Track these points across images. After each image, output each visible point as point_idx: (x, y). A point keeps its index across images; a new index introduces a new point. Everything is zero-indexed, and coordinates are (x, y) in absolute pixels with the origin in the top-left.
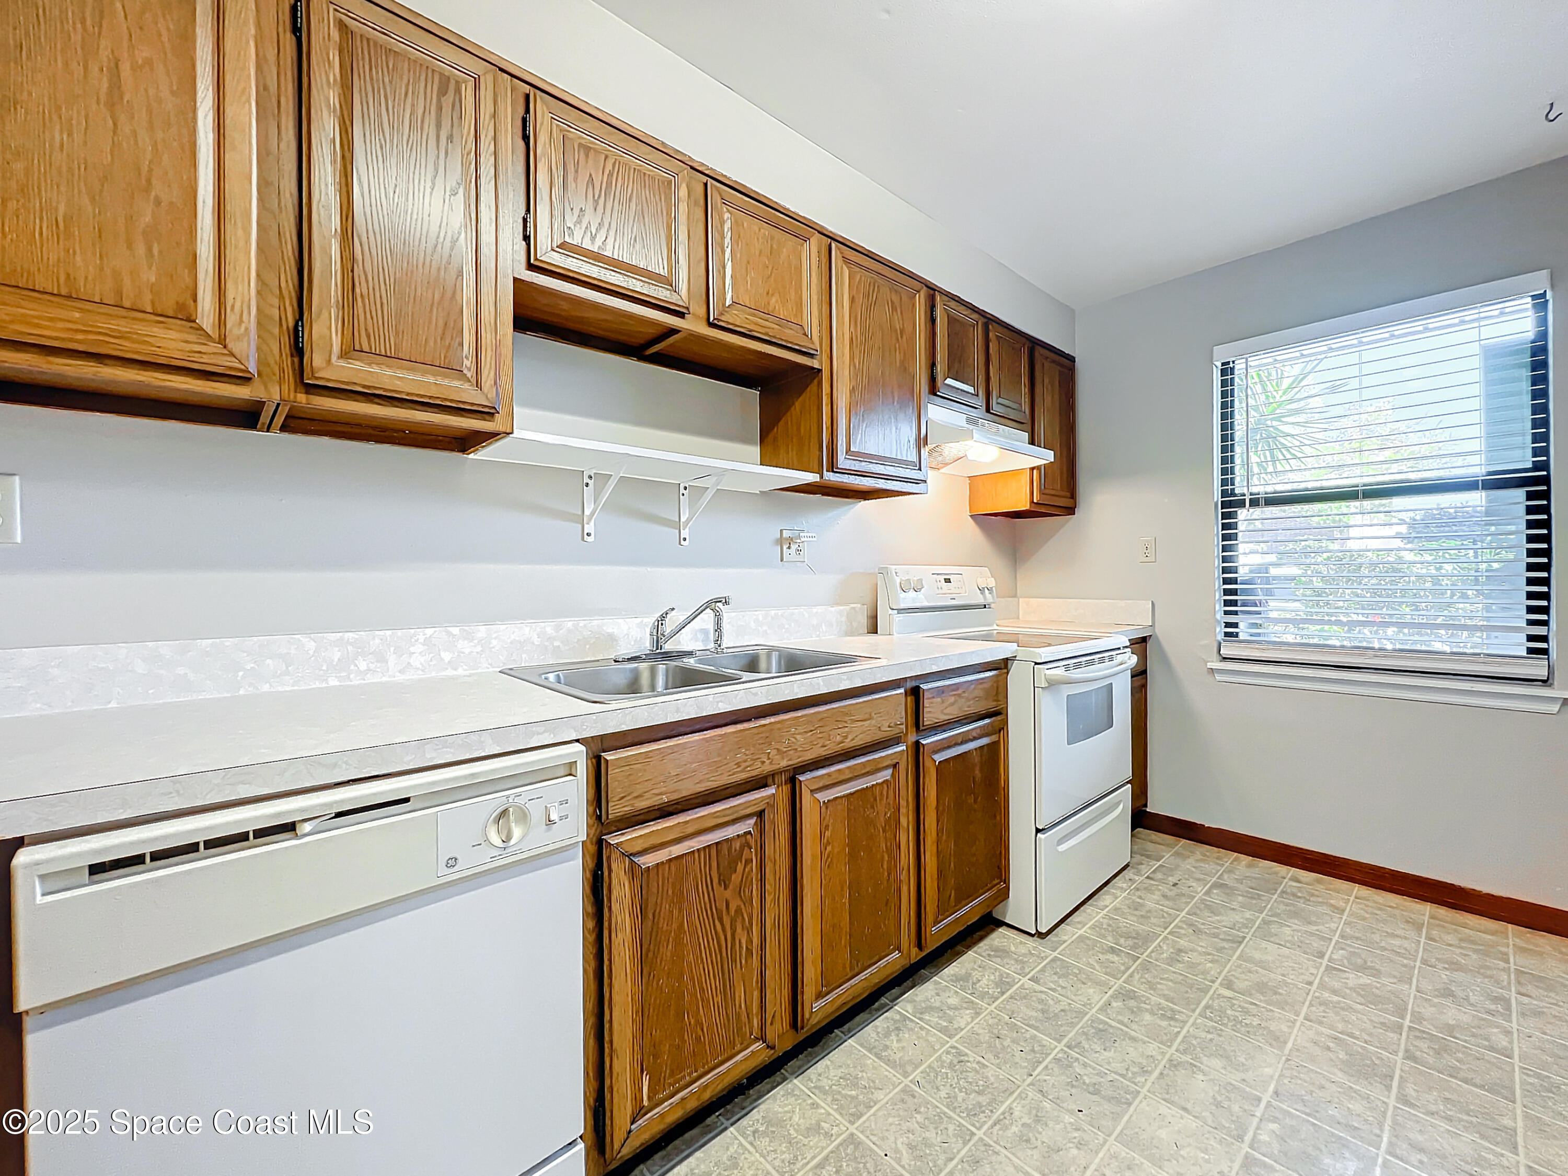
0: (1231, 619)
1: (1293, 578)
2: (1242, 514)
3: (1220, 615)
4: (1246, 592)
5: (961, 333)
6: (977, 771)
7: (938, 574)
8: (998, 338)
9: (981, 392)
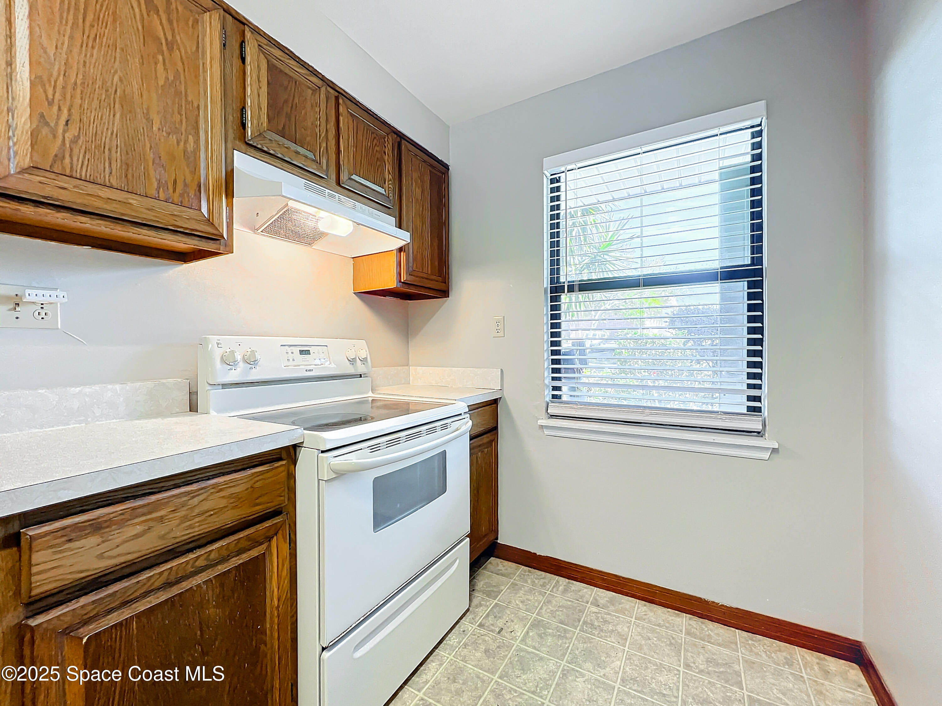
0: (557, 384)
1: (613, 350)
2: (565, 298)
3: (548, 381)
4: (567, 361)
5: (291, 89)
6: (210, 610)
7: (291, 346)
8: (352, 116)
9: (325, 161)
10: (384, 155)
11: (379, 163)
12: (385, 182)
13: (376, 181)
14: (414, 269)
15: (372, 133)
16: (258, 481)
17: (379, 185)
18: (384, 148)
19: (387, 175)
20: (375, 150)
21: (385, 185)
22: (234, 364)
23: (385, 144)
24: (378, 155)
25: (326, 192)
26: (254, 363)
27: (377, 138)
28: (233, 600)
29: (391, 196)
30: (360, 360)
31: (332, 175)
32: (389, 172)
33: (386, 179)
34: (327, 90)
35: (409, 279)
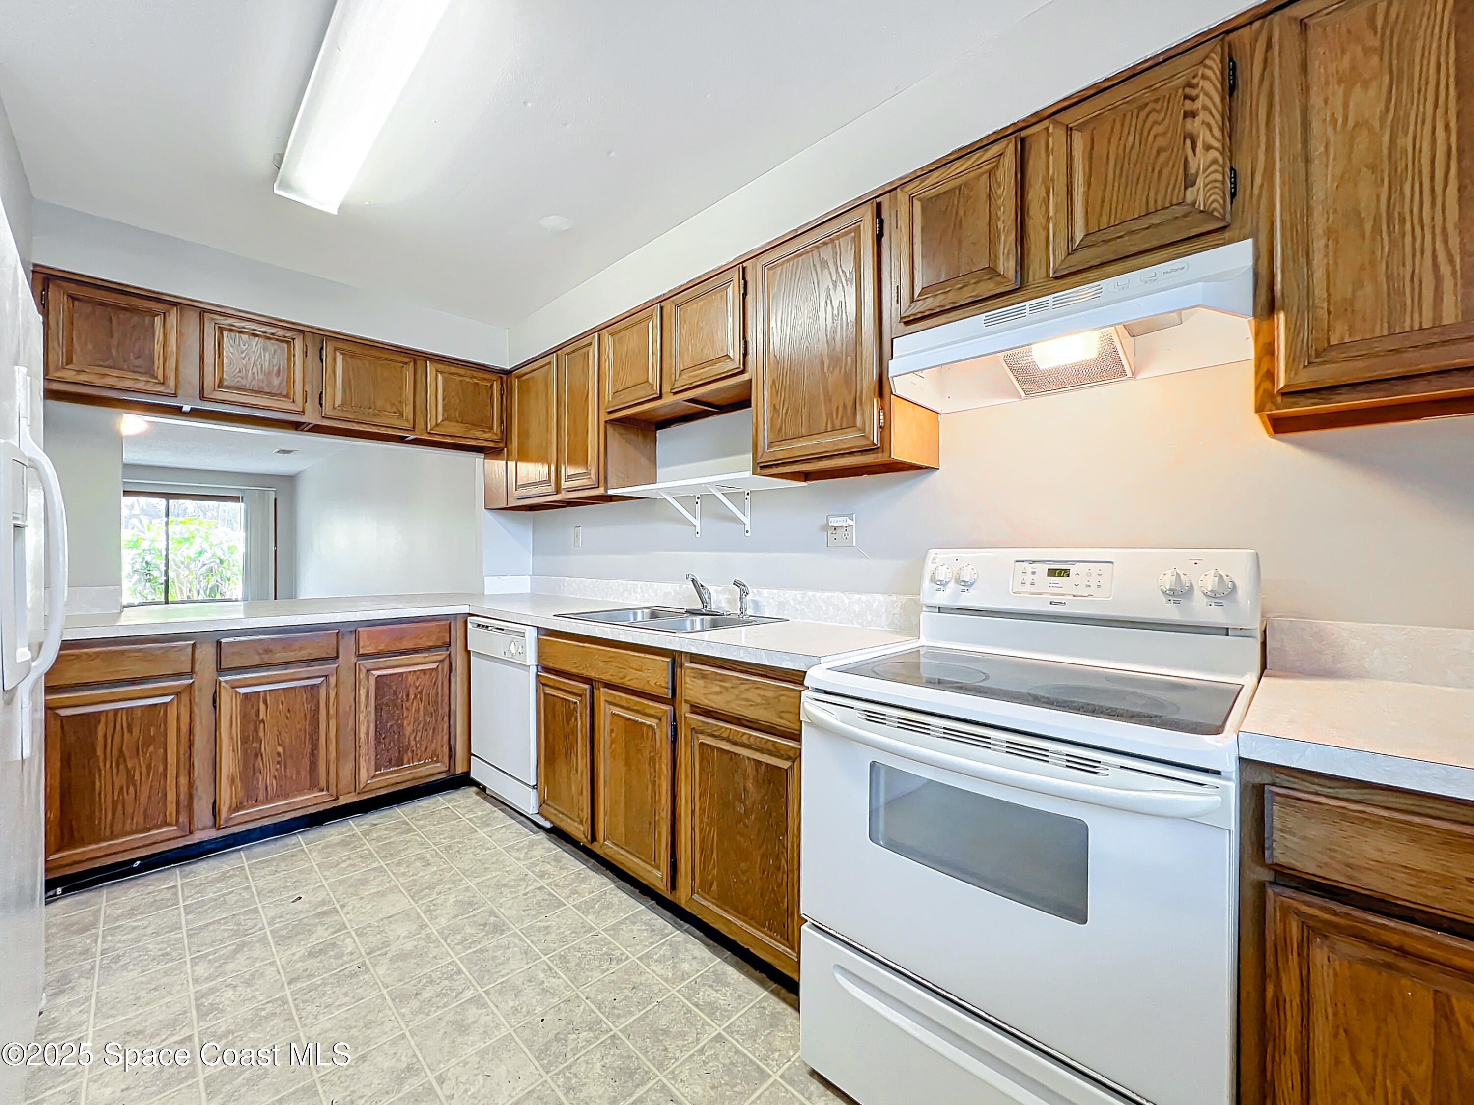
5: (953, 205)
6: (750, 785)
7: (1034, 562)
8: (1080, 128)
9: (1012, 263)
10: (1189, 120)
11: (1163, 157)
12: (1189, 182)
13: (1156, 201)
14: (1333, 342)
15: (1141, 108)
16: (783, 695)
17: (1167, 205)
18: (1188, 106)
19: (1199, 161)
20: (1151, 138)
21: (1190, 189)
22: (942, 584)
23: (1194, 92)
24: (1162, 142)
25: (1027, 307)
26: (967, 585)
27: (1158, 106)
28: (763, 791)
29: (1215, 201)
30: (1205, 594)
31: (1036, 271)
32: (1208, 148)
33: (1197, 173)
34: (1023, 140)
35: (1306, 378)
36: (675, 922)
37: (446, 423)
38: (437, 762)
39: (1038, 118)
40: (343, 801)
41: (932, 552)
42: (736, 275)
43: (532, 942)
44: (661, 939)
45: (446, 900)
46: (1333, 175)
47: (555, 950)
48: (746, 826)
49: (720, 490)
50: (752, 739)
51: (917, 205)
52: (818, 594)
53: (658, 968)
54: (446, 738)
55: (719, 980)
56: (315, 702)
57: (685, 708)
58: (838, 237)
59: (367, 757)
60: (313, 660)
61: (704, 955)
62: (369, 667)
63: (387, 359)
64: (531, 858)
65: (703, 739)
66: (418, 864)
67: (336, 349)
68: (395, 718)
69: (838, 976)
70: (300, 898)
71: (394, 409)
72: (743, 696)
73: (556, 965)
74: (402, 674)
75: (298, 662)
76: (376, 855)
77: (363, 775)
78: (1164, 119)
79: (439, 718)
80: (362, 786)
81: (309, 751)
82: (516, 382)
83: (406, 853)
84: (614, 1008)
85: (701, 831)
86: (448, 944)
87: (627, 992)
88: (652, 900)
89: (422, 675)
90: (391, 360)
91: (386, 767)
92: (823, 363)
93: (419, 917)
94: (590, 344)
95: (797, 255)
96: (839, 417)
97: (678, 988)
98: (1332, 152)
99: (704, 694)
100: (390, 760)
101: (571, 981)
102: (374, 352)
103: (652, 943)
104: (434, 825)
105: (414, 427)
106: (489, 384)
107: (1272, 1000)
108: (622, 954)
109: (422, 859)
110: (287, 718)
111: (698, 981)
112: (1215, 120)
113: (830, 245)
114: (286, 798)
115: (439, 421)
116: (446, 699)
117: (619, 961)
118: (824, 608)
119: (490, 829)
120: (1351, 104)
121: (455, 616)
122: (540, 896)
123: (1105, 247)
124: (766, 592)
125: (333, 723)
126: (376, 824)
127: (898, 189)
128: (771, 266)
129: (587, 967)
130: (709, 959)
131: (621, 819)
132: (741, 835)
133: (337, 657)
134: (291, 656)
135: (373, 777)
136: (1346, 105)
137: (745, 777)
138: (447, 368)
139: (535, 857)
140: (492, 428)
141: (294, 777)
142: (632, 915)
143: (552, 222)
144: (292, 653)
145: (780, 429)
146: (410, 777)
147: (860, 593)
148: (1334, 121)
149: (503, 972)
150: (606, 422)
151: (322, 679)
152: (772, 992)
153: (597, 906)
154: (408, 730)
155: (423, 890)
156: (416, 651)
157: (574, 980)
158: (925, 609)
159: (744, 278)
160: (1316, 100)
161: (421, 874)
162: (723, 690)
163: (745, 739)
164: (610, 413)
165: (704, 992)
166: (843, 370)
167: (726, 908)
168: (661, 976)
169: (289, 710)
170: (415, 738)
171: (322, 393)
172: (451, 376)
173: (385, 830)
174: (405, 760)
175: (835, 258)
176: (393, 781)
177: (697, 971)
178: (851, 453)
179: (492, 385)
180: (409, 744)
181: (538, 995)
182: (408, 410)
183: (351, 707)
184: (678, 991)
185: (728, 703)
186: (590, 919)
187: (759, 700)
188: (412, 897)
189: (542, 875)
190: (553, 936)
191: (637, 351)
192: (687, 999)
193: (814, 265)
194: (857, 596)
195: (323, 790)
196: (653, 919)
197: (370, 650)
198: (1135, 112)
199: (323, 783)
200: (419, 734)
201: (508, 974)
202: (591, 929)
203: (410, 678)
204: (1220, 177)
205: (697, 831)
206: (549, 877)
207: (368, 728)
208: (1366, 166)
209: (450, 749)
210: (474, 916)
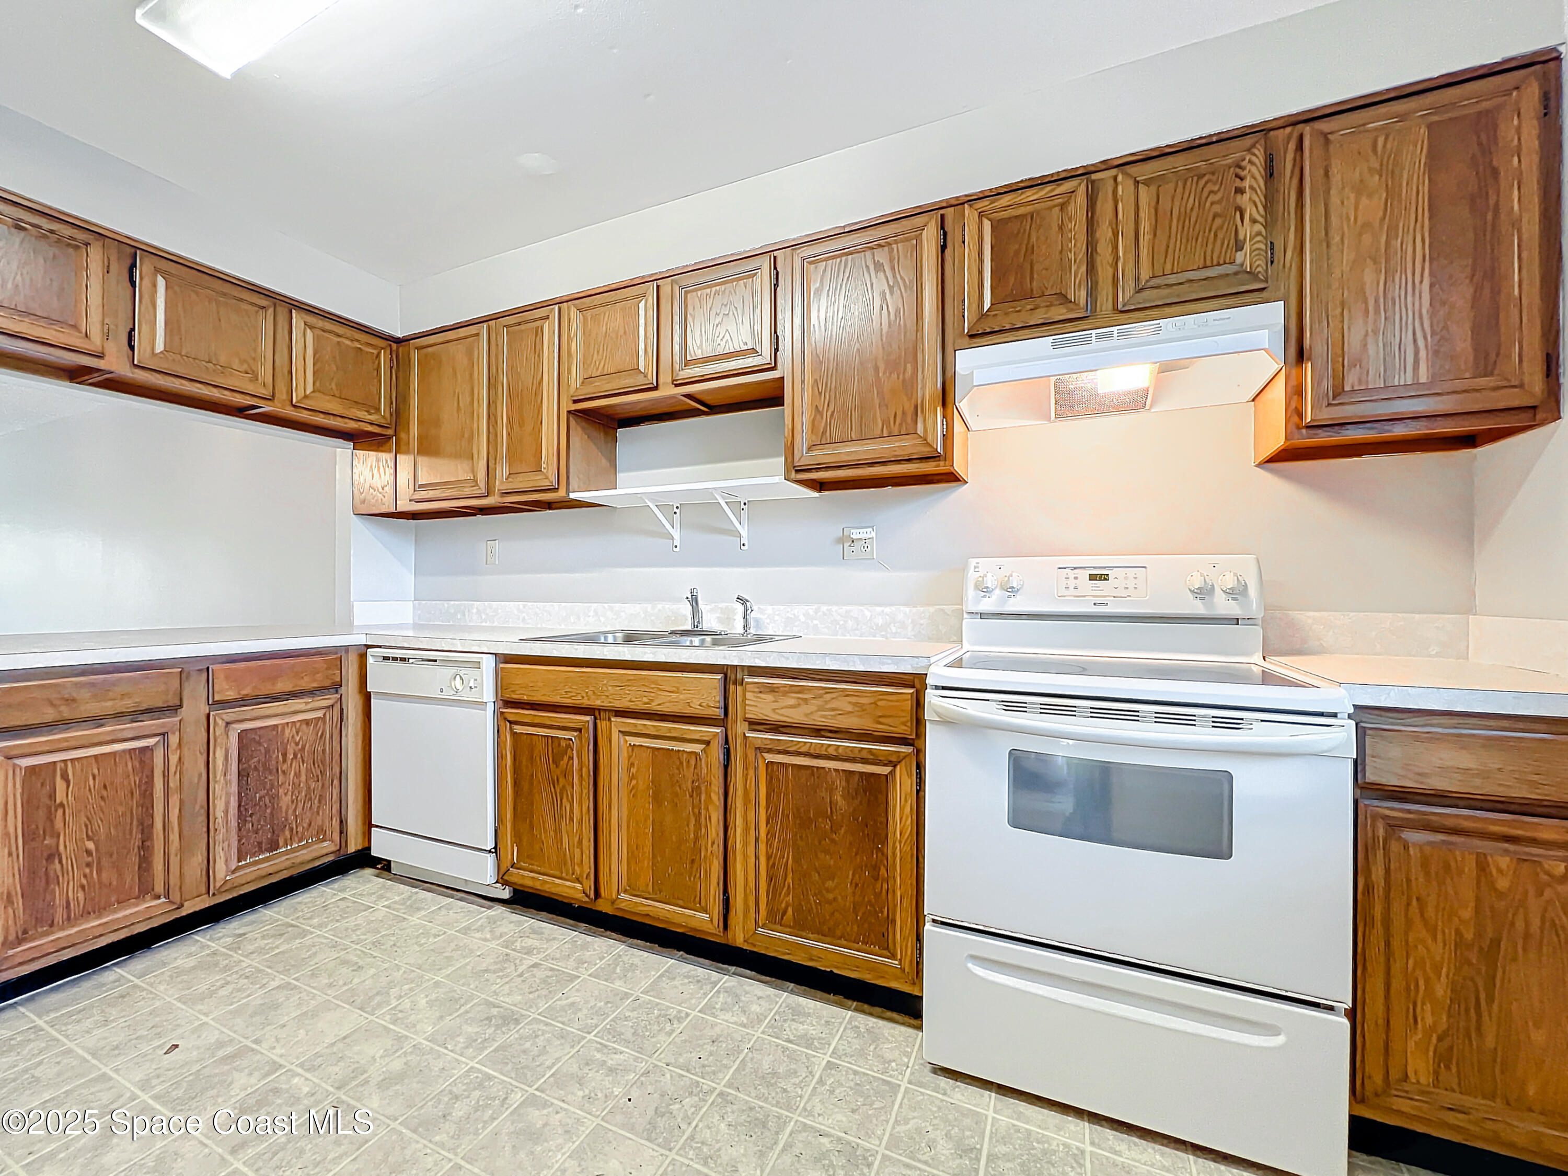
5: (1025, 230)
6: (838, 797)
7: (1075, 568)
8: (1147, 183)
9: (1083, 293)
10: (1239, 196)
11: (1218, 221)
12: (1239, 247)
13: (1212, 258)
14: (1347, 388)
15: (1201, 177)
16: (881, 700)
17: (1221, 262)
18: (1238, 183)
19: (1246, 230)
20: (1208, 204)
21: (1239, 253)
22: (987, 591)
23: (1242, 174)
24: (1217, 208)
25: (1094, 335)
26: (1012, 591)
27: (1214, 178)
28: (857, 802)
29: (1258, 266)
30: (1225, 592)
31: (1105, 303)
32: (1254, 221)
33: (1245, 239)
34: (1093, 182)
35: (1328, 415)
36: (718, 968)
37: (317, 394)
38: (324, 840)
39: (1106, 165)
40: (190, 907)
41: (973, 562)
42: (765, 263)
43: (563, 1023)
44: (713, 988)
45: (414, 1003)
46: (1347, 261)
47: (596, 1026)
48: (833, 841)
49: (723, 498)
50: (840, 751)
51: (987, 225)
52: (834, 608)
53: (728, 1016)
54: (336, 807)
55: (797, 1013)
56: (147, 772)
57: (741, 728)
58: (896, 242)
59: (226, 844)
60: (144, 712)
61: (768, 993)
62: (228, 718)
63: (235, 298)
64: (501, 936)
65: (770, 757)
66: (344, 970)
67: (157, 270)
68: (268, 786)
69: (970, 965)
70: (177, 1046)
71: (245, 367)
72: (828, 706)
73: (608, 1040)
74: (275, 727)
75: (119, 716)
76: (269, 971)
77: (221, 871)
78: (1219, 190)
79: (327, 783)
80: (218, 885)
81: (138, 843)
82: (415, 356)
83: (316, 960)
84: (704, 1066)
85: (769, 858)
86: (452, 1051)
87: (709, 1048)
88: (679, 950)
89: (304, 726)
90: (241, 300)
91: (252, 856)
92: (877, 369)
93: (388, 1030)
94: (547, 317)
95: (846, 253)
96: (897, 423)
97: (760, 1030)
98: (1346, 242)
99: (774, 710)
100: (260, 844)
101: (638, 1052)
102: (218, 284)
103: (705, 994)
104: (337, 921)
105: (273, 396)
106: (375, 352)
107: (1364, 889)
108: (680, 1011)
109: (345, 962)
110: (102, 798)
111: (777, 1017)
112: (1259, 199)
113: (886, 249)
114: (99, 917)
115: (308, 393)
116: (336, 757)
117: (680, 1019)
118: (841, 623)
119: (423, 913)
120: (1361, 207)
121: (347, 648)
122: (540, 974)
123: (1167, 291)
124: (769, 609)
125: (174, 800)
126: (244, 934)
127: (966, 205)
128: (815, 260)
129: (647, 1034)
130: (776, 996)
131: (647, 863)
132: (827, 852)
133: (181, 706)
134: (108, 706)
135: (233, 872)
136: (1356, 209)
137: (831, 790)
138: (320, 323)
139: (506, 934)
140: (378, 410)
141: (115, 883)
142: (666, 971)
143: (533, 161)
144: (109, 704)
145: (824, 432)
146: (288, 863)
147: (880, 605)
148: (1348, 219)
149: (548, 1063)
150: (569, 412)
151: (156, 739)
152: (856, 1010)
153: (618, 970)
154: (285, 800)
155: (371, 998)
156: (293, 695)
157: (641, 1050)
158: (965, 616)
159: (775, 268)
160: (1335, 200)
161: (356, 981)
162: (801, 701)
163: (831, 751)
164: (575, 402)
165: (789, 1027)
166: (901, 377)
167: (804, 934)
168: (735, 1023)
169: (105, 787)
170: (295, 811)
171: (133, 329)
172: (326, 335)
173: (263, 937)
174: (281, 842)
175: (891, 260)
176: (264, 873)
177: (771, 1010)
178: (909, 460)
179: (379, 354)
180: (286, 820)
181: (608, 1076)
182: (265, 373)
183: (200, 775)
184: (763, 1032)
185: (807, 715)
186: (618, 985)
187: (849, 708)
188: (360, 1009)
189: (529, 951)
190: (585, 1011)
191: (621, 332)
192: (777, 1038)
193: (867, 267)
194: (879, 609)
195: (159, 897)
196: (691, 970)
197: (231, 695)
198: (1195, 178)
199: (159, 888)
200: (300, 805)
201: (554, 1064)
202: (626, 995)
203: (287, 731)
204: (1263, 247)
205: (763, 860)
206: (538, 953)
207: (227, 804)
208: (1370, 257)
209: (341, 822)
210: (467, 1012)
